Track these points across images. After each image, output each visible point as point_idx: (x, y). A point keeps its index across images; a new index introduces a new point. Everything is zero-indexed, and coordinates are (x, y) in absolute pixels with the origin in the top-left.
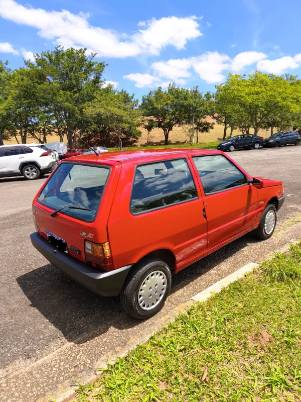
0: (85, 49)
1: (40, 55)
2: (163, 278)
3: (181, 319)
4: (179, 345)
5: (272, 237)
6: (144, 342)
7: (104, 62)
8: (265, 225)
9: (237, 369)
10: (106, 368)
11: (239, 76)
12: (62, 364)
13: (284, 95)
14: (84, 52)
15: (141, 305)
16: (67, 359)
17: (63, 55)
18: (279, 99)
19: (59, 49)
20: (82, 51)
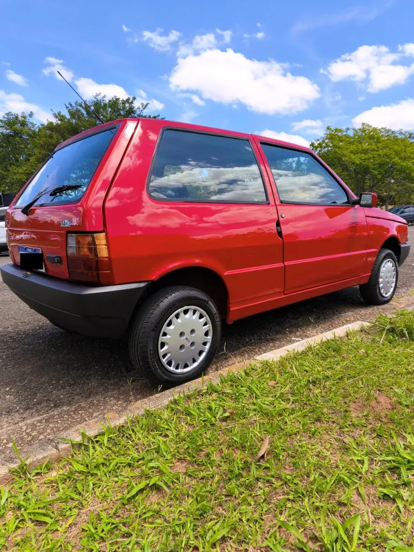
0: (134, 99)
1: (74, 105)
2: (205, 324)
3: (231, 381)
4: (221, 411)
5: (391, 302)
6: (159, 407)
7: (159, 116)
8: (381, 280)
9: (328, 446)
10: (78, 439)
11: (341, 131)
12: (10, 445)
13: (403, 155)
14: (132, 102)
15: (164, 361)
16: (22, 439)
17: (105, 105)
18: (396, 160)
19: (99, 98)
20: (130, 101)
